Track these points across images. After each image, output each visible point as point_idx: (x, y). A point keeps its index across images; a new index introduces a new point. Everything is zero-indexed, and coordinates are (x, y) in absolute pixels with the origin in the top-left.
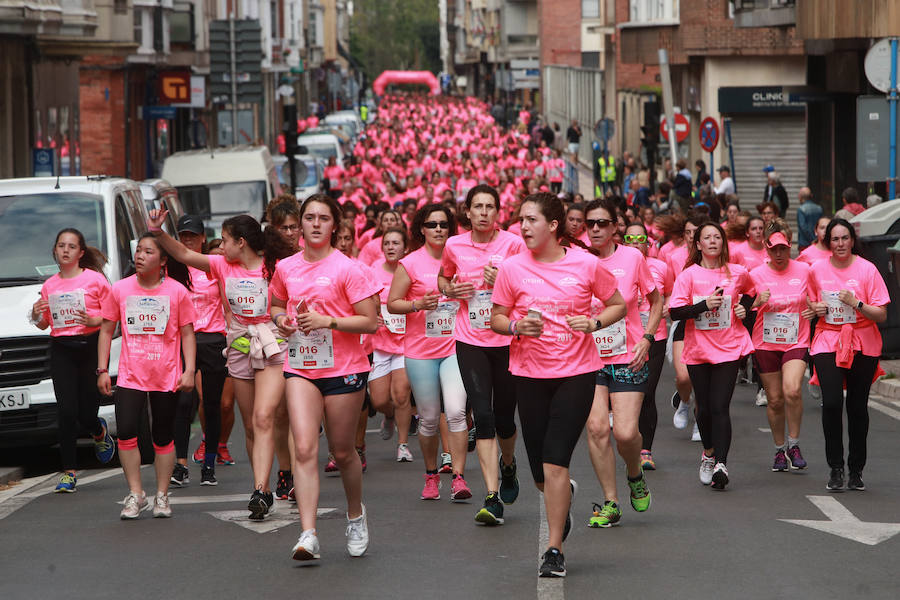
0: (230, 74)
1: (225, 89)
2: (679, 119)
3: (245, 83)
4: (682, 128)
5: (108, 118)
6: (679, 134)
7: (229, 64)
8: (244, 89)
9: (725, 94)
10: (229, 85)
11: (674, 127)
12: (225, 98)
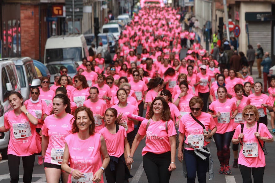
0: (72, 8)
1: (70, 14)
2: (230, 23)
3: (77, 12)
4: (232, 26)
5: (33, 21)
6: (230, 29)
7: (72, 5)
8: (77, 14)
9: (247, 14)
10: (72, 12)
11: (228, 26)
12: (70, 17)
